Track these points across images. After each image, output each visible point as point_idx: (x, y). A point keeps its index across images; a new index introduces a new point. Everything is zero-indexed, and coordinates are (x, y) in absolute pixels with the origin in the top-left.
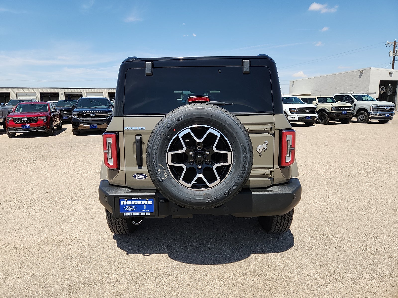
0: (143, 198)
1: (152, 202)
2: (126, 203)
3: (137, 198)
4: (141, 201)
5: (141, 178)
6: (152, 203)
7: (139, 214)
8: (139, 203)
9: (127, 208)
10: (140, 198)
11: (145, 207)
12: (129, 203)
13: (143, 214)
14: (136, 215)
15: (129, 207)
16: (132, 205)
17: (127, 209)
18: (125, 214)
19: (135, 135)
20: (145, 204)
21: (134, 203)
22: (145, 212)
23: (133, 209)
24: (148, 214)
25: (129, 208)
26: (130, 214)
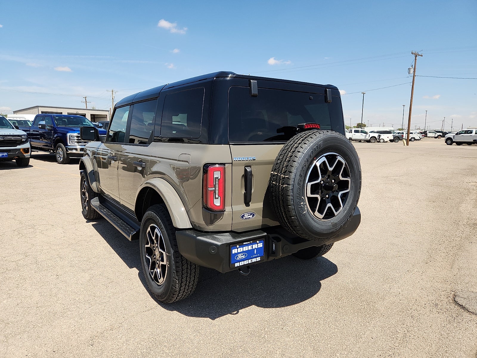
0: (254, 241)
1: (262, 244)
2: (237, 251)
3: (249, 243)
4: (252, 246)
5: (249, 218)
6: (261, 246)
7: (250, 261)
8: (250, 248)
9: (238, 256)
10: (252, 242)
11: (255, 251)
12: (240, 250)
13: (254, 260)
14: (247, 263)
15: (240, 255)
16: (243, 252)
17: (238, 259)
18: (237, 265)
19: (244, 166)
20: (255, 248)
21: (245, 249)
22: (256, 257)
23: (243, 257)
24: (259, 259)
25: (240, 257)
26: (242, 263)
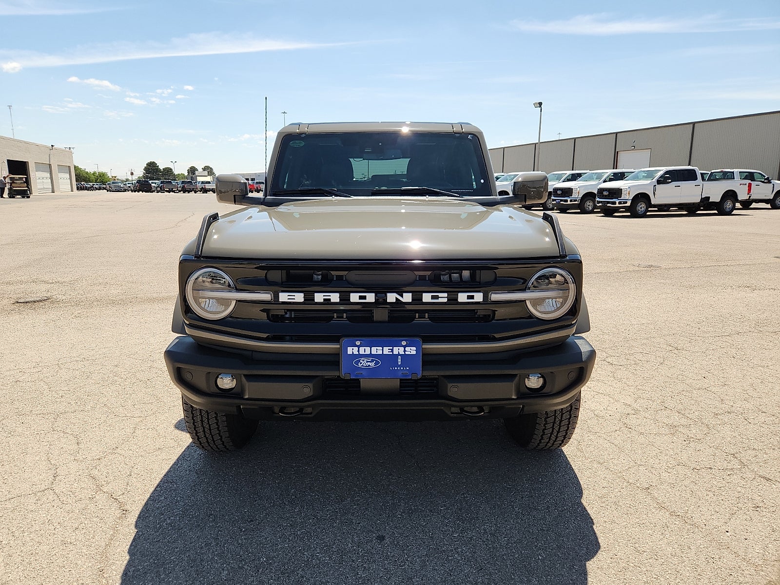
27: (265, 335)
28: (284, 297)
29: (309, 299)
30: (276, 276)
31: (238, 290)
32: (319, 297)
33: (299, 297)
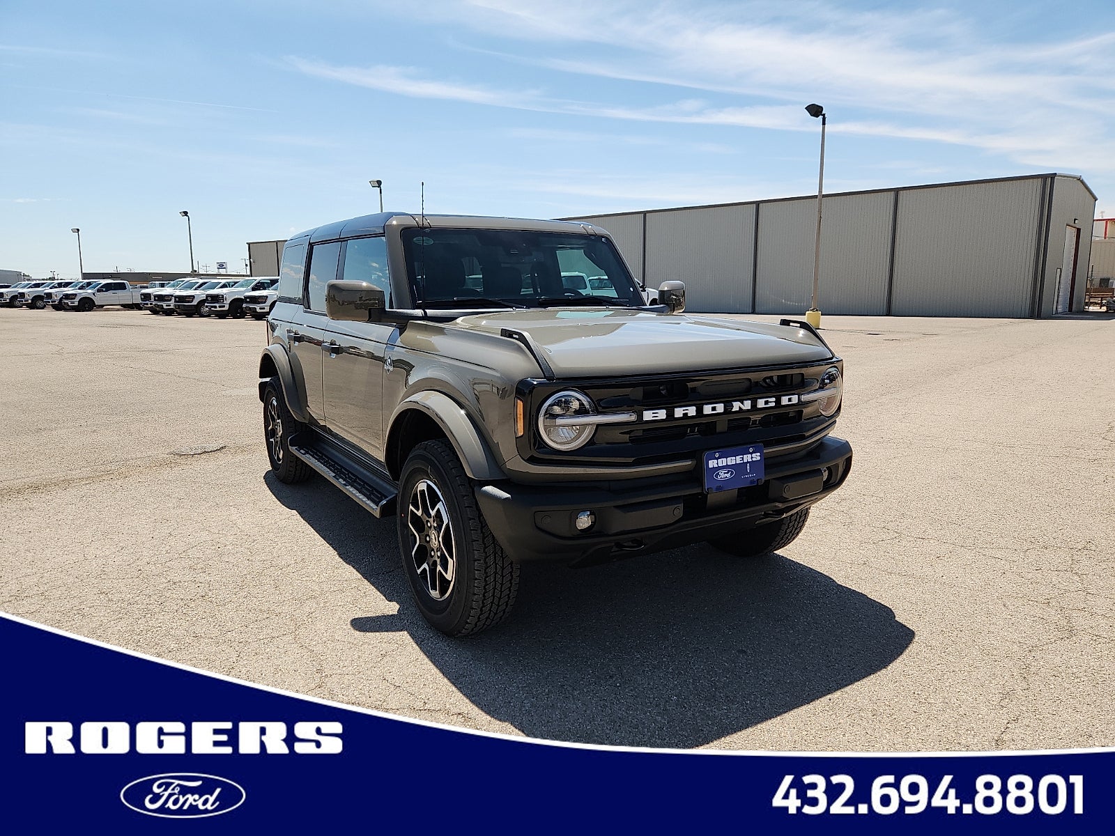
27: (631, 460)
28: (648, 415)
29: (670, 415)
30: (638, 393)
31: (599, 413)
32: (679, 412)
33: (662, 414)
